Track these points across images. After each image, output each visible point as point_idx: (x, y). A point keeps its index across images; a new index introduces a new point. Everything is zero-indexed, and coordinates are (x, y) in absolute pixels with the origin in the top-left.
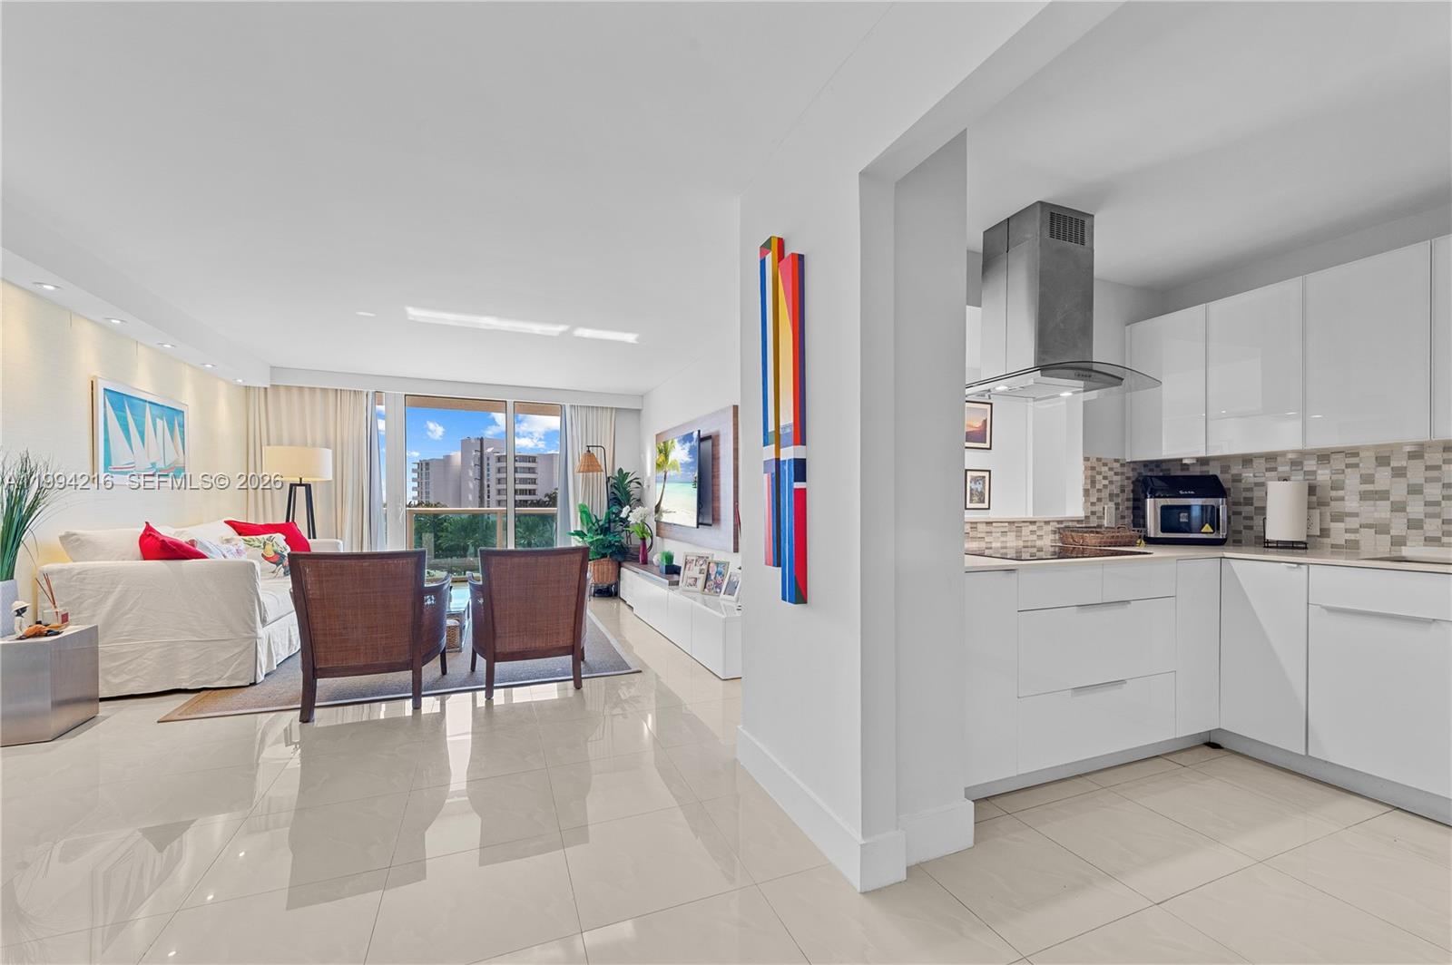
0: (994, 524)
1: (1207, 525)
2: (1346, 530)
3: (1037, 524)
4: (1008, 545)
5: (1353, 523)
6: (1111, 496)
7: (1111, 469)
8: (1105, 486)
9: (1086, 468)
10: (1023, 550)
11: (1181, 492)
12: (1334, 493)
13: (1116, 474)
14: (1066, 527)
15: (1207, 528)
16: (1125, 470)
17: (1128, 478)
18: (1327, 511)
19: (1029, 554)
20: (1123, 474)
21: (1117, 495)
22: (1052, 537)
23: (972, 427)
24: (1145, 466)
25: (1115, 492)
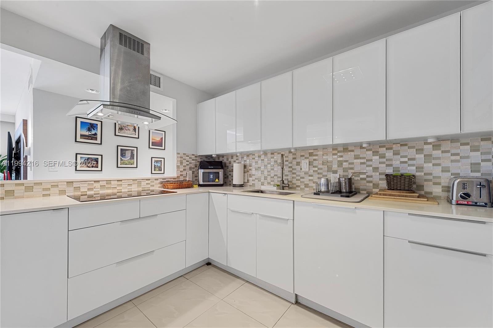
0: (122, 181)
1: (217, 179)
2: (252, 180)
3: (151, 180)
4: (133, 190)
5: (254, 178)
6: (190, 169)
7: (190, 158)
8: (187, 165)
9: (177, 157)
10: (142, 192)
11: (209, 167)
12: (250, 168)
13: (193, 160)
14: (166, 181)
15: (217, 180)
16: (197, 158)
17: (198, 162)
18: (248, 173)
19: (146, 193)
20: (196, 160)
21: (194, 168)
22: (160, 185)
23: (155, 140)
24: (206, 157)
25: (192, 167)
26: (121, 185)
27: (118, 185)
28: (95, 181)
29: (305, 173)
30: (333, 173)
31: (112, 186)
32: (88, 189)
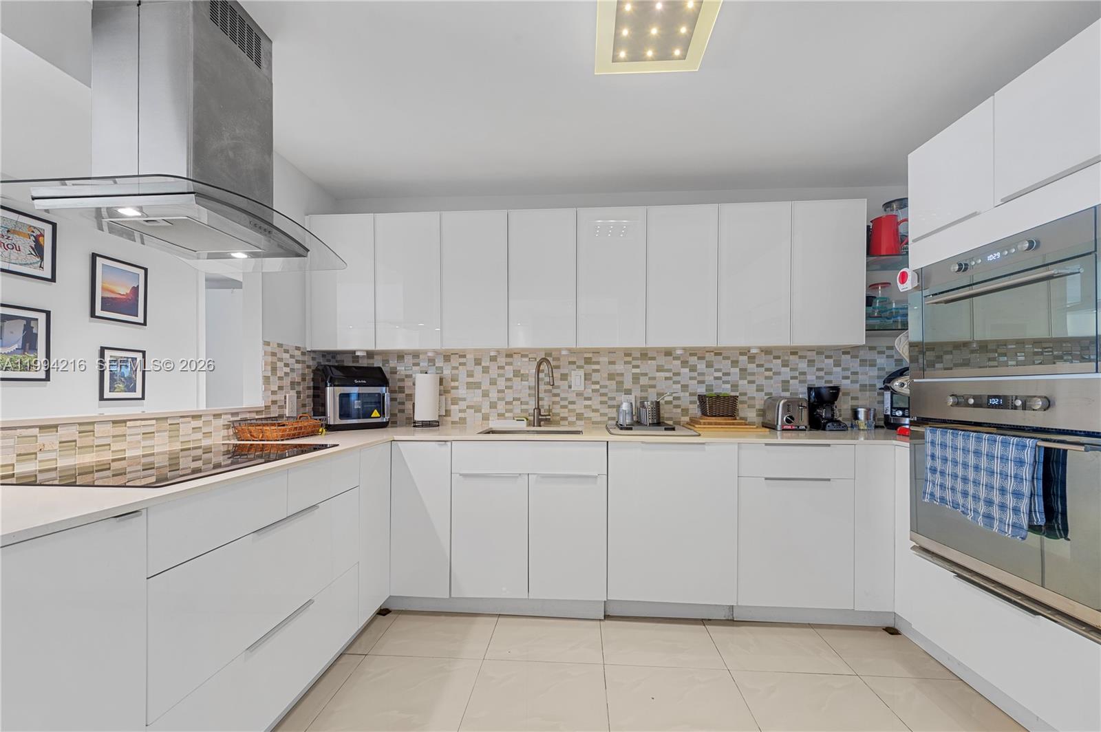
0: (128, 423)
1: (376, 411)
2: (460, 410)
3: (203, 419)
4: (156, 450)
5: (463, 405)
6: (292, 383)
7: (292, 356)
8: (286, 374)
9: (266, 353)
10: (181, 454)
11: (356, 381)
12: (453, 384)
13: (298, 362)
14: (242, 420)
15: (376, 413)
16: (306, 358)
17: (309, 367)
18: (449, 396)
20: (304, 362)
21: (299, 383)
22: (224, 433)
23: (113, 292)
24: (324, 356)
25: (296, 381)
26: (125, 435)
27: (114, 437)
28: (41, 428)
29: (577, 394)
30: (625, 394)
31: (97, 442)
32: (18, 455)
